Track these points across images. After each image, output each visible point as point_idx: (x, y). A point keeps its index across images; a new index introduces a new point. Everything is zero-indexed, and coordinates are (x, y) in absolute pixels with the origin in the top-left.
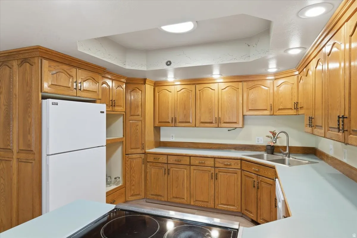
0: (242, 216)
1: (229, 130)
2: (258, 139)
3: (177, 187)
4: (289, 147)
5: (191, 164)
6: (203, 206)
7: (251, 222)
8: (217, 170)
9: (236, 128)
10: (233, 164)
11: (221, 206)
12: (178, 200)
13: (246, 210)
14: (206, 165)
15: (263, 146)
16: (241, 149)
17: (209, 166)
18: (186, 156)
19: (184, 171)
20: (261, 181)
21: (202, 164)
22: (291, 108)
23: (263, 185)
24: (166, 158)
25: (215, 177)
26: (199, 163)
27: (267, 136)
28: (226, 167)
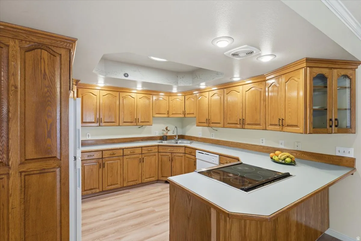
0: (157, 183)
1: (139, 127)
2: (155, 132)
3: (111, 177)
4: (178, 135)
5: (124, 155)
6: (133, 184)
7: (165, 183)
8: (143, 155)
9: (143, 126)
10: (153, 149)
11: (146, 180)
12: (113, 187)
13: (163, 177)
14: (135, 154)
15: (158, 137)
16: (146, 140)
17: (137, 153)
18: (120, 149)
19: (118, 162)
20: (174, 156)
21: (133, 153)
22: (180, 114)
23: (176, 158)
24: (100, 154)
25: (142, 161)
26: (131, 153)
27: (163, 130)
28: (149, 152)
